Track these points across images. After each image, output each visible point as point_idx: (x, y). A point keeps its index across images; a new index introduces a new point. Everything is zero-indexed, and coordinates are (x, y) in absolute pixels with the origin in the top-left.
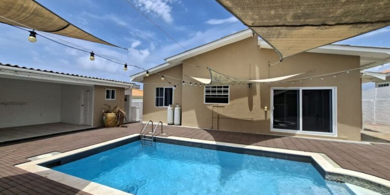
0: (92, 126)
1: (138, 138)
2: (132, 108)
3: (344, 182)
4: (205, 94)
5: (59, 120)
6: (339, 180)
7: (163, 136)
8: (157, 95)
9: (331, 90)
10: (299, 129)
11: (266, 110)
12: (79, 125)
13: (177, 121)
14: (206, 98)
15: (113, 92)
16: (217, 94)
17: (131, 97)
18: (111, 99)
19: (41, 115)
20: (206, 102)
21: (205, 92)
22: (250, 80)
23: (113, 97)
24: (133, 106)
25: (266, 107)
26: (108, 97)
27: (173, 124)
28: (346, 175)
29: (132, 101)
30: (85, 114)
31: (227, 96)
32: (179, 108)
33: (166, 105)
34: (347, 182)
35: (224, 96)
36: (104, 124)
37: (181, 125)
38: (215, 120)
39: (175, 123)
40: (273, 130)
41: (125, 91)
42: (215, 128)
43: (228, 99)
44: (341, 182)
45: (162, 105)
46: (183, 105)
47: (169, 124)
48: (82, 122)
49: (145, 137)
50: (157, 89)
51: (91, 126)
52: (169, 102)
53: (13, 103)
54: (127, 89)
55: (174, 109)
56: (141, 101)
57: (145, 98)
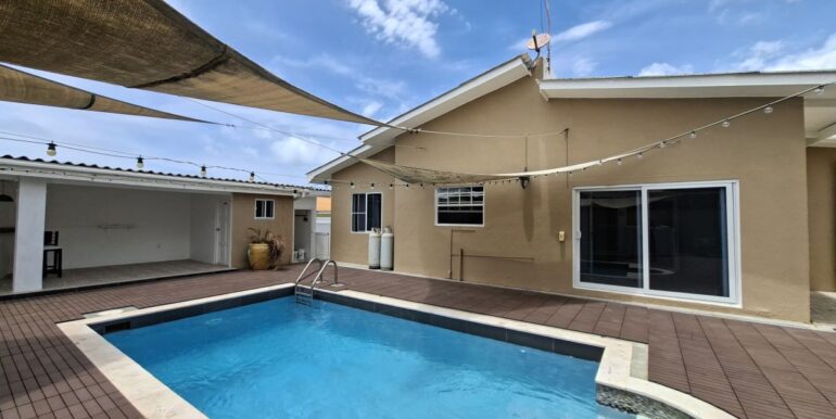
0: (230, 268)
1: (290, 292)
2: (317, 234)
3: (636, 413)
4: (437, 205)
5: (187, 256)
6: (626, 405)
7: (333, 289)
8: (355, 209)
9: (724, 188)
10: (642, 287)
11: (562, 239)
12: (212, 265)
13: (385, 263)
14: (440, 215)
15: (269, 204)
16: (460, 205)
17: (313, 215)
18: (265, 218)
19: (159, 246)
20: (440, 222)
21: (436, 201)
22: (526, 170)
23: (269, 214)
24: (318, 230)
25: (562, 233)
26: (259, 214)
27: (379, 268)
28: (641, 396)
29: (317, 222)
30: (222, 245)
31: (481, 208)
32: (390, 235)
33: (369, 229)
34: (643, 412)
35: (475, 208)
36: (249, 264)
37: (392, 269)
38: (457, 261)
39: (382, 265)
40: (578, 285)
41: (295, 202)
42: (456, 279)
43: (481, 214)
44: (630, 411)
45: (364, 230)
46: (396, 228)
47: (371, 268)
48: (217, 260)
49: (303, 290)
50: (355, 196)
51: (227, 266)
52: (374, 222)
53: (115, 226)
54: (297, 198)
55: (380, 237)
56: (328, 220)
57: (334, 214)
